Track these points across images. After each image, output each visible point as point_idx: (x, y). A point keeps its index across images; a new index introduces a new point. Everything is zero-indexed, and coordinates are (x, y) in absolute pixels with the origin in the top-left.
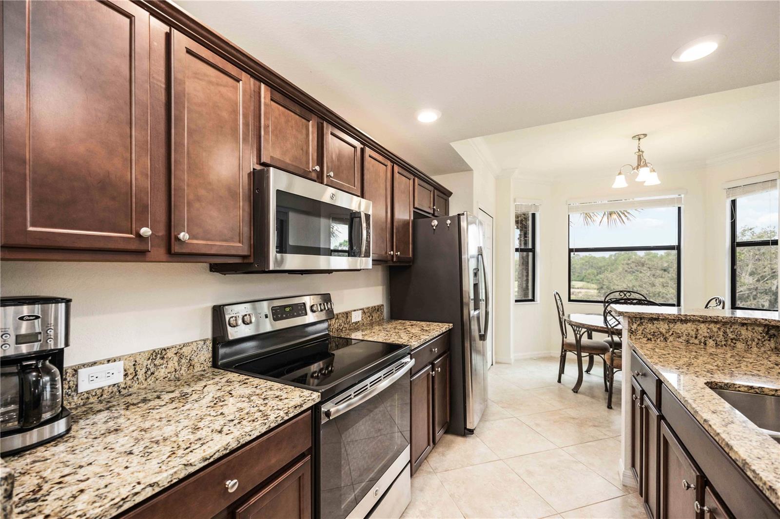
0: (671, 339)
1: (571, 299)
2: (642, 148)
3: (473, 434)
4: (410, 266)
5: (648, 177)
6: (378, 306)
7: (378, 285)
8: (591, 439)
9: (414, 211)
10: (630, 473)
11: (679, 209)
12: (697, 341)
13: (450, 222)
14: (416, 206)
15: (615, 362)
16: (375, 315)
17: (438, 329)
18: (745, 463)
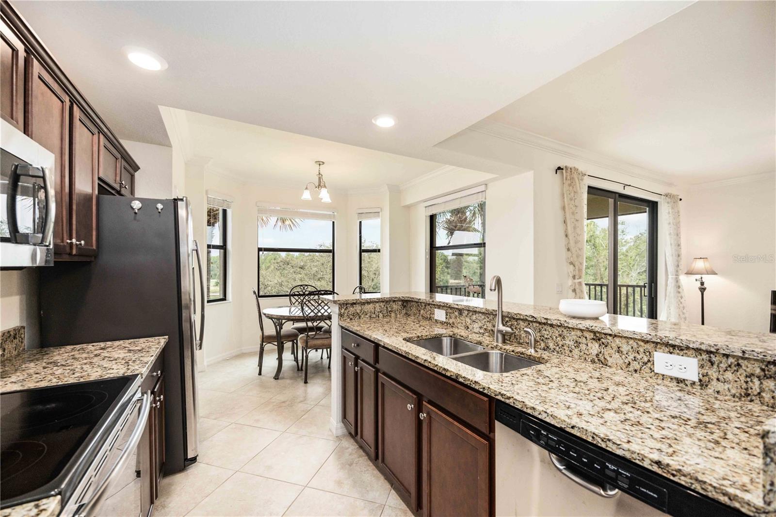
0: (362, 316)
1: (260, 295)
2: (321, 172)
3: (196, 461)
4: (89, 263)
5: (325, 195)
6: (15, 330)
7: (11, 295)
8: (303, 414)
9: (98, 183)
10: (341, 425)
11: (333, 222)
12: (375, 316)
13: (162, 207)
14: (101, 175)
15: (309, 344)
16: (9, 346)
17: (155, 345)
18: (458, 375)
